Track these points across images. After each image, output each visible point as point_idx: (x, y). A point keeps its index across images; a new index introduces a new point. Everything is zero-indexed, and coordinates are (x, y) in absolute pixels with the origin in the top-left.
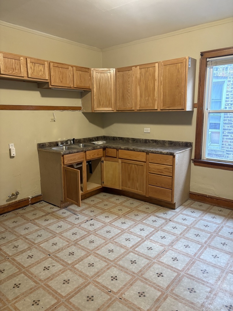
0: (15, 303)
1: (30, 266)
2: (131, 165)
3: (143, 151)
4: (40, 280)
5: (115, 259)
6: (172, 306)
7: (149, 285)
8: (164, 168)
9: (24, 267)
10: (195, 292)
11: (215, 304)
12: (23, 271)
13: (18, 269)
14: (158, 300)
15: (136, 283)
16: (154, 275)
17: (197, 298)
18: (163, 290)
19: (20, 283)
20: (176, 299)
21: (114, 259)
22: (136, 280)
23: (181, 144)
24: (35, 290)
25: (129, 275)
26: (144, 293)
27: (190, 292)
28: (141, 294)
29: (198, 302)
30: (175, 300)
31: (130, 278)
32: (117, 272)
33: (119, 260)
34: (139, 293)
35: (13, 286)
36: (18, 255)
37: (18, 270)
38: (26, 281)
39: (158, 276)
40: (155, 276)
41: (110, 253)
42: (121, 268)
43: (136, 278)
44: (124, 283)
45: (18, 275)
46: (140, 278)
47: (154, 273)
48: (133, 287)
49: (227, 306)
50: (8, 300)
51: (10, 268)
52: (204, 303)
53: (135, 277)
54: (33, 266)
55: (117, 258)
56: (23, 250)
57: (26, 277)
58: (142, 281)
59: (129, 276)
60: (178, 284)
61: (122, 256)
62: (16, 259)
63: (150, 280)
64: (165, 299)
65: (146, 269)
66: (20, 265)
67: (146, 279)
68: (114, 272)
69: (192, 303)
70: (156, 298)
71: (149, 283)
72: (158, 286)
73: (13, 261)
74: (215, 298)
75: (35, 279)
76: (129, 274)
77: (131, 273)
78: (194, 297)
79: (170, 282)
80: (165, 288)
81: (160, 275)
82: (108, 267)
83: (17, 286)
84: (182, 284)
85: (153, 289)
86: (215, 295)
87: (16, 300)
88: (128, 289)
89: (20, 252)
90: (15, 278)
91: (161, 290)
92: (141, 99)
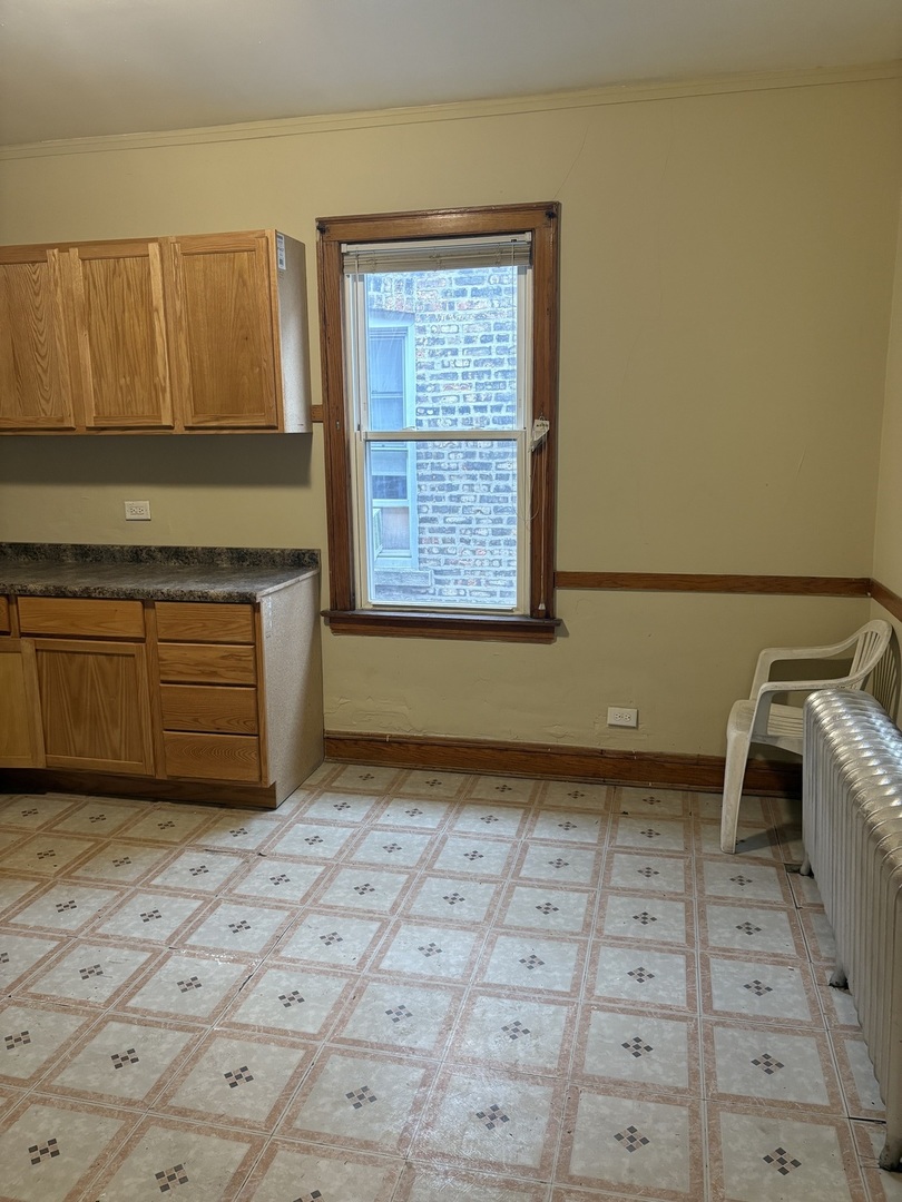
2: (79, 658)
3: (130, 597)
5: (41, 1071)
6: (295, 1183)
7: (199, 1131)
8: (223, 657)
10: (373, 1099)
11: (443, 1119)
14: (239, 1176)
15: (143, 1141)
16: (214, 1084)
17: (382, 1120)
18: (258, 1133)
20: (307, 1150)
21: (33, 1071)
22: (143, 1129)
23: (278, 559)
25: (112, 1116)
26: (178, 1168)
27: (357, 1106)
28: (170, 1178)
29: (388, 1133)
30: (306, 1156)
31: (117, 1129)
32: (57, 1121)
33: (60, 1069)
34: (159, 1176)
39: (233, 1085)
40: (219, 1088)
41: (14, 1052)
42: (71, 1100)
43: (143, 1119)
44: (91, 1159)
46: (160, 1115)
47: (214, 1079)
48: (135, 1160)
49: (481, 1115)
52: (406, 1129)
53: (136, 1118)
55: (50, 1061)
58: (167, 1125)
59: (109, 1120)
60: (311, 1089)
61: (71, 1048)
63: (201, 1108)
64: (266, 1164)
65: (179, 1070)
67: (182, 1112)
68: (42, 1127)
69: (367, 1145)
70: (232, 1170)
71: (199, 1123)
72: (236, 1122)
74: (442, 1099)
76: (111, 1113)
77: (121, 1108)
78: (371, 1121)
79: (278, 1094)
80: (263, 1119)
81: (237, 1077)
82: (12, 1111)
84: (325, 1086)
85: (215, 1141)
86: (442, 1086)
88: (111, 1174)
91: (247, 1135)
92: (99, 384)
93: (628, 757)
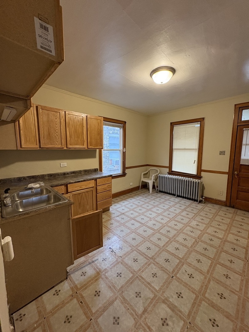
0: (238, 292)
1: (192, 291)
2: (81, 194)
3: (93, 179)
4: (205, 278)
8: (107, 186)
9: (197, 297)
12: (202, 297)
13: (201, 303)
19: (217, 295)
24: (217, 280)
35: (223, 299)
36: (180, 311)
37: (203, 302)
38: (213, 290)
45: (209, 300)
50: (239, 299)
51: (205, 313)
54: (192, 288)
56: (170, 308)
57: (208, 291)
62: (187, 311)
66: (195, 303)
73: (192, 314)
75: (206, 282)
83: (222, 296)
87: (235, 292)
89: (173, 311)
90: (214, 301)
92: (71, 139)
93: (132, 189)
